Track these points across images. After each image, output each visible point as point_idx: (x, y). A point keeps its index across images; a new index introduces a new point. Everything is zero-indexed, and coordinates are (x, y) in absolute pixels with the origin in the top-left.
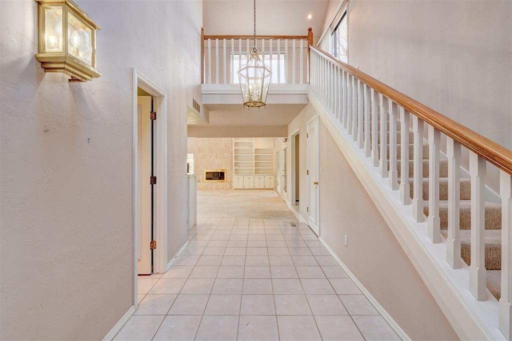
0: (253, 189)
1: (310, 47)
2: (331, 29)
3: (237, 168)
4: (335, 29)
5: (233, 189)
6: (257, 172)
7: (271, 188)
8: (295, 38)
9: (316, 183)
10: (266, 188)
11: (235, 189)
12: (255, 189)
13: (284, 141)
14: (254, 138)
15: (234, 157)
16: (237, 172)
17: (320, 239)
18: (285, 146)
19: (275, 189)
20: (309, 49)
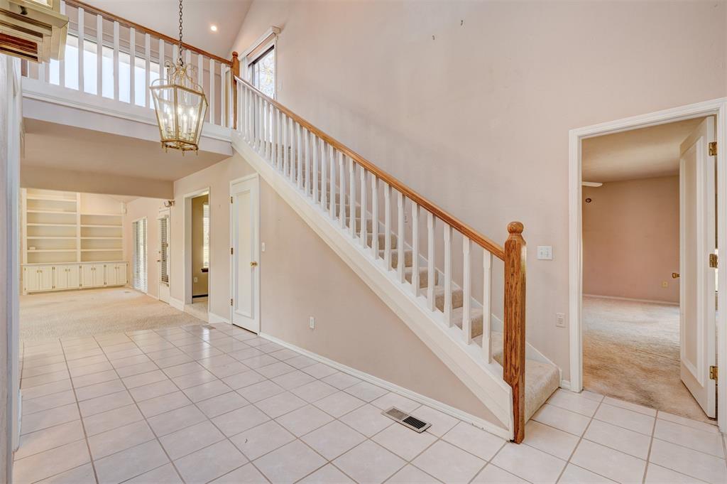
0: (78, 290)
1: (236, 78)
2: (249, 60)
3: (33, 250)
4: (254, 63)
5: (25, 293)
6: (85, 257)
7: (119, 284)
8: (203, 54)
9: (253, 264)
10: (108, 285)
11: (30, 293)
12: (83, 289)
13: (168, 204)
14: (78, 194)
15: (25, 229)
16: (32, 259)
17: (261, 335)
18: (167, 213)
19: (127, 285)
20: (235, 81)
